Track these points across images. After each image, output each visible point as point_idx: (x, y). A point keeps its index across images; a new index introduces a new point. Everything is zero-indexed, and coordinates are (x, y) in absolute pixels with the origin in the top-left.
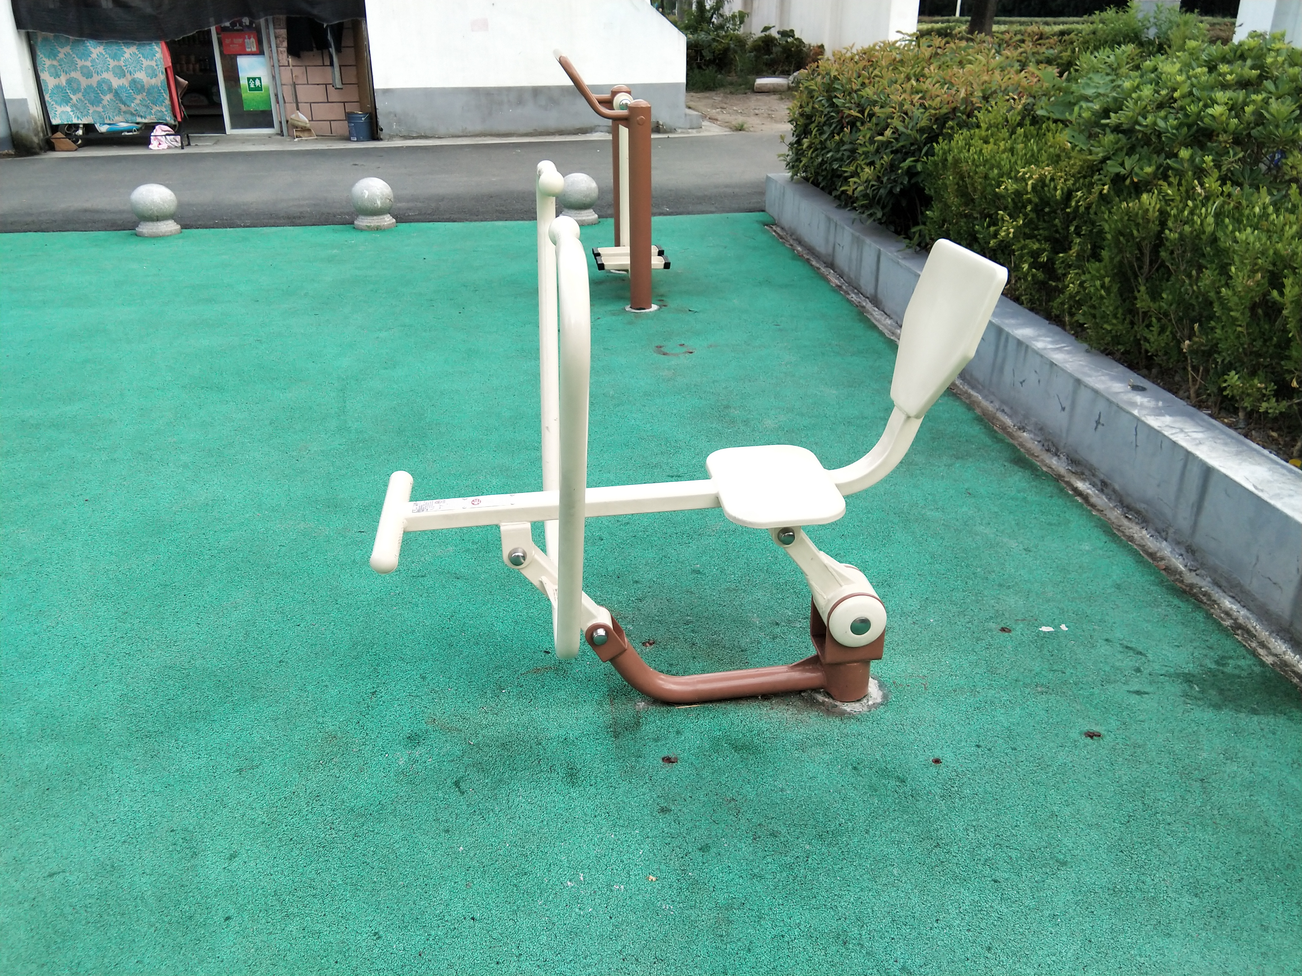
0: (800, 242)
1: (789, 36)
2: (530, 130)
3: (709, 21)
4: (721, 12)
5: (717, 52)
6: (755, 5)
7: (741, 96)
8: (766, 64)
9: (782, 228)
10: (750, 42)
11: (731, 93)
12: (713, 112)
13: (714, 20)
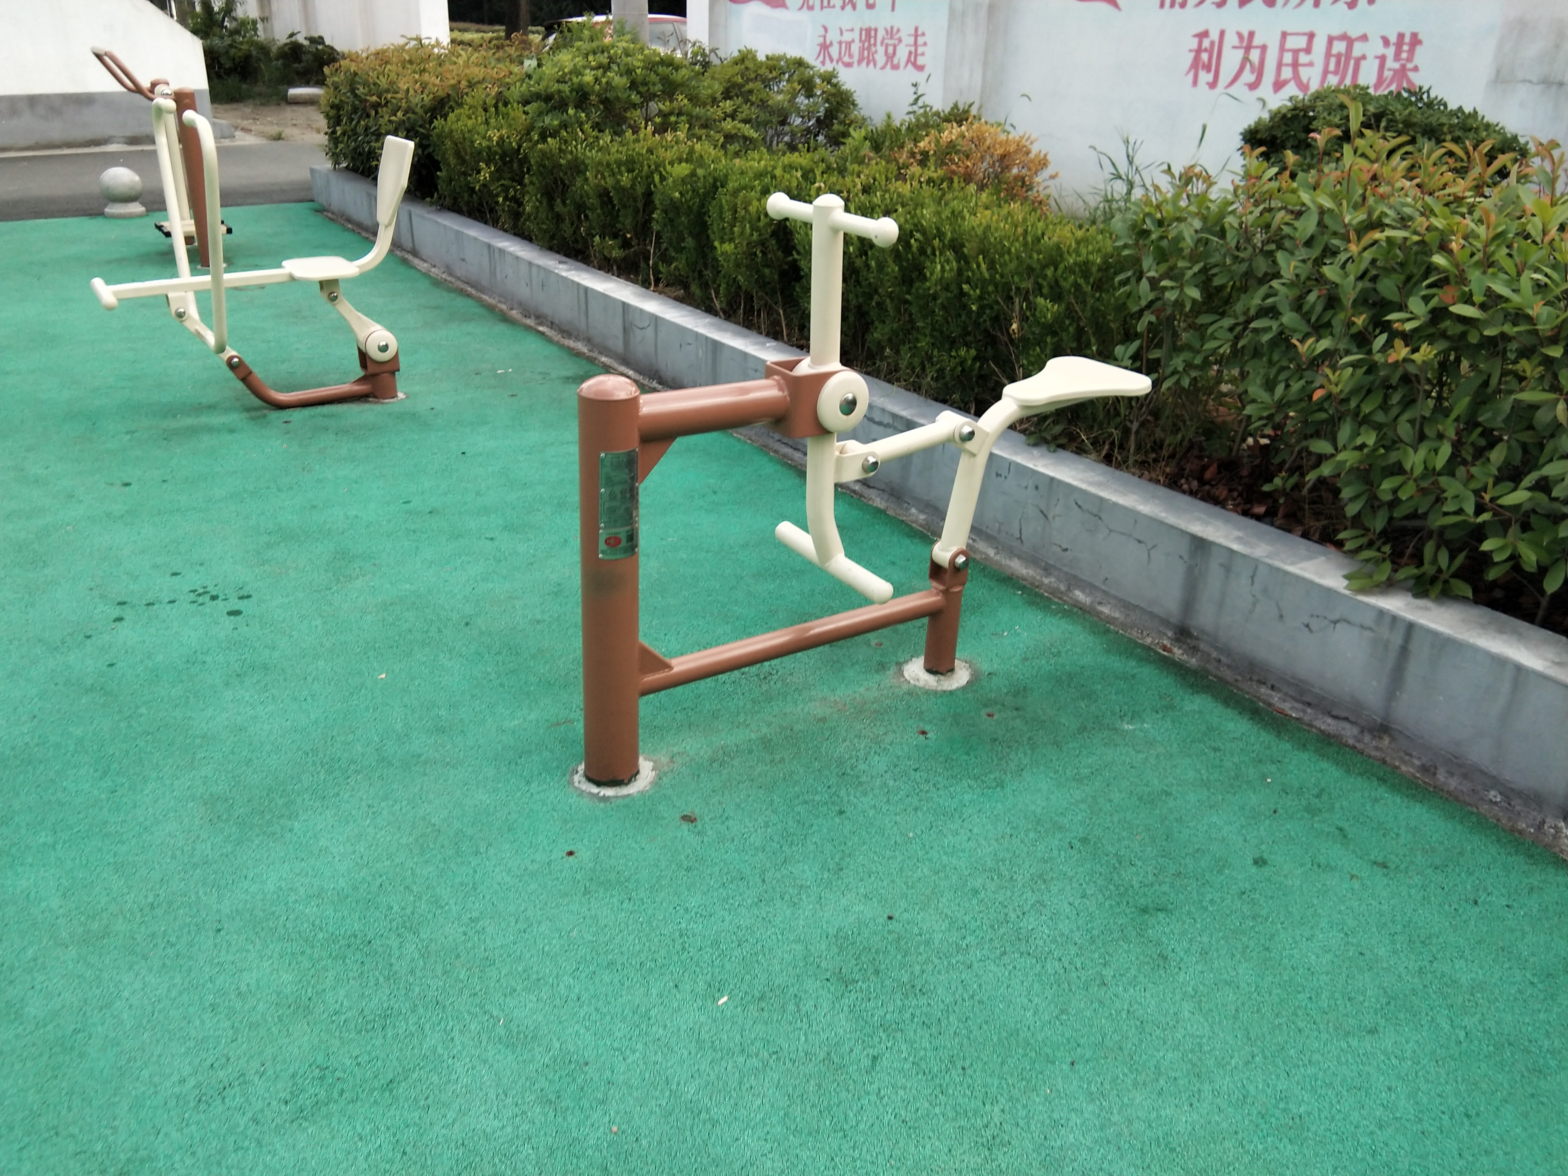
0: (349, 220)
1: (320, 43)
2: (31, 143)
3: (222, 26)
4: (233, 14)
5: (237, 60)
6: (275, 6)
7: (273, 107)
8: (298, 73)
9: (333, 213)
10: (274, 49)
11: (262, 104)
12: (245, 123)
13: (226, 24)
